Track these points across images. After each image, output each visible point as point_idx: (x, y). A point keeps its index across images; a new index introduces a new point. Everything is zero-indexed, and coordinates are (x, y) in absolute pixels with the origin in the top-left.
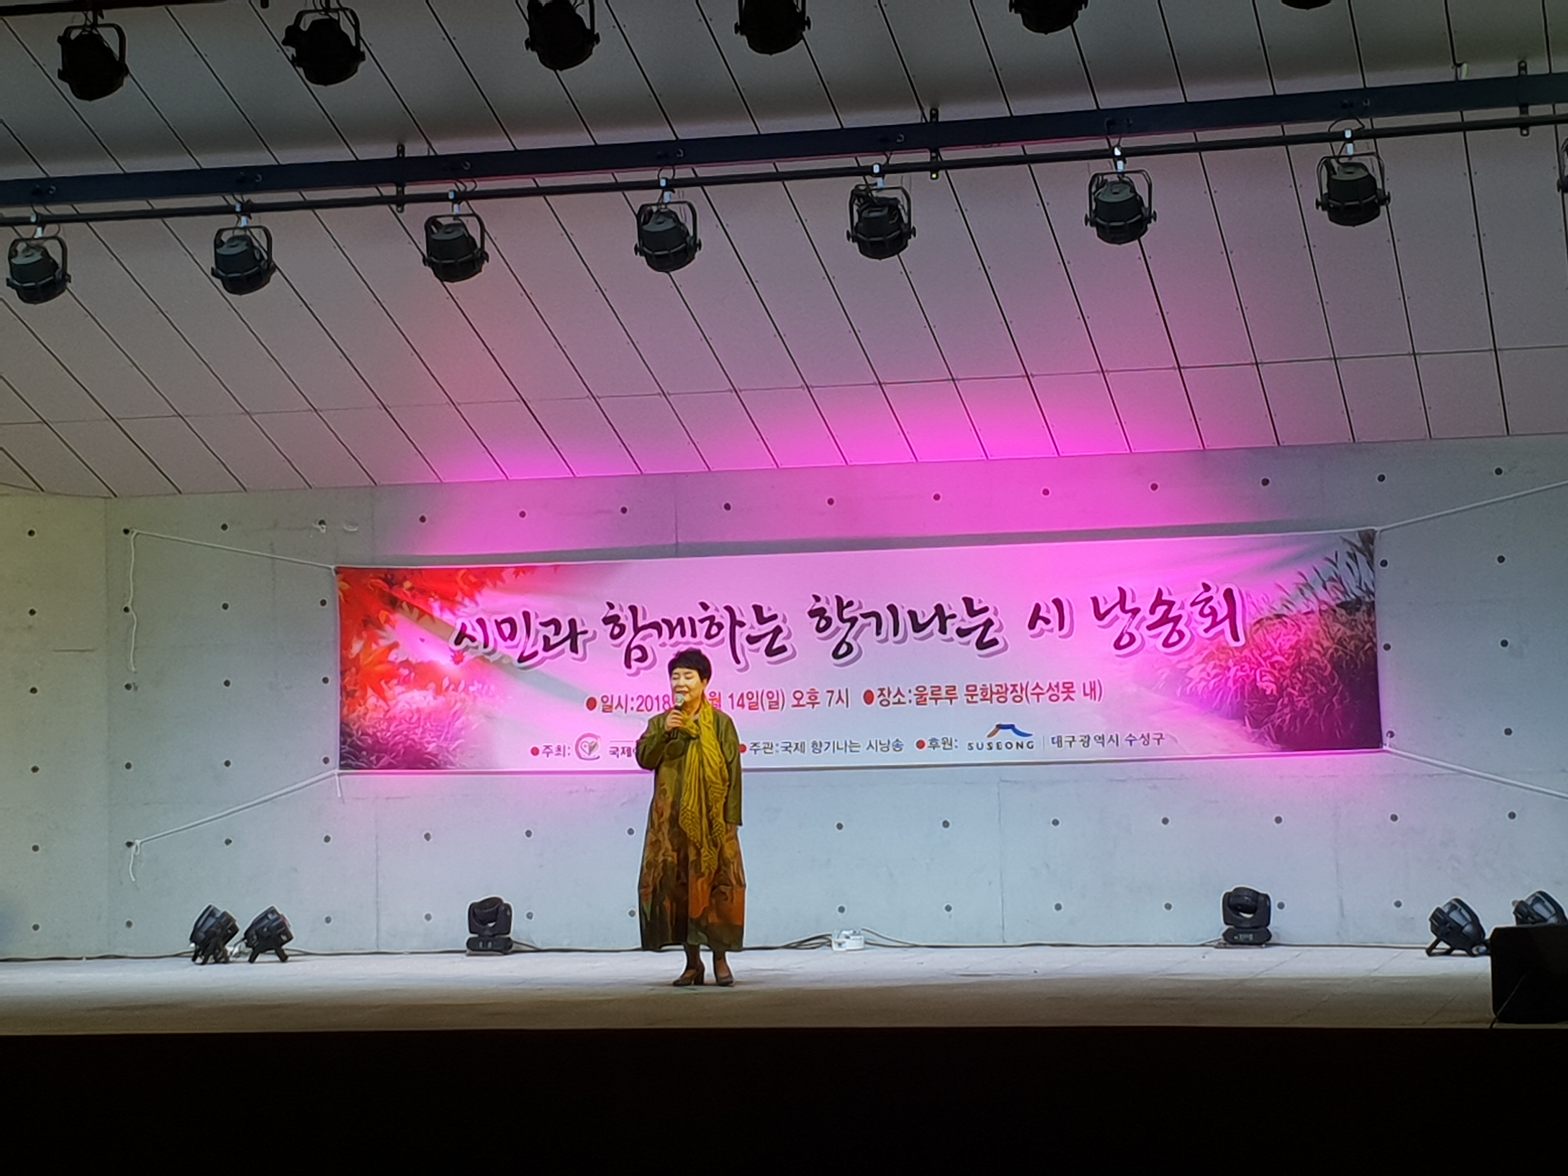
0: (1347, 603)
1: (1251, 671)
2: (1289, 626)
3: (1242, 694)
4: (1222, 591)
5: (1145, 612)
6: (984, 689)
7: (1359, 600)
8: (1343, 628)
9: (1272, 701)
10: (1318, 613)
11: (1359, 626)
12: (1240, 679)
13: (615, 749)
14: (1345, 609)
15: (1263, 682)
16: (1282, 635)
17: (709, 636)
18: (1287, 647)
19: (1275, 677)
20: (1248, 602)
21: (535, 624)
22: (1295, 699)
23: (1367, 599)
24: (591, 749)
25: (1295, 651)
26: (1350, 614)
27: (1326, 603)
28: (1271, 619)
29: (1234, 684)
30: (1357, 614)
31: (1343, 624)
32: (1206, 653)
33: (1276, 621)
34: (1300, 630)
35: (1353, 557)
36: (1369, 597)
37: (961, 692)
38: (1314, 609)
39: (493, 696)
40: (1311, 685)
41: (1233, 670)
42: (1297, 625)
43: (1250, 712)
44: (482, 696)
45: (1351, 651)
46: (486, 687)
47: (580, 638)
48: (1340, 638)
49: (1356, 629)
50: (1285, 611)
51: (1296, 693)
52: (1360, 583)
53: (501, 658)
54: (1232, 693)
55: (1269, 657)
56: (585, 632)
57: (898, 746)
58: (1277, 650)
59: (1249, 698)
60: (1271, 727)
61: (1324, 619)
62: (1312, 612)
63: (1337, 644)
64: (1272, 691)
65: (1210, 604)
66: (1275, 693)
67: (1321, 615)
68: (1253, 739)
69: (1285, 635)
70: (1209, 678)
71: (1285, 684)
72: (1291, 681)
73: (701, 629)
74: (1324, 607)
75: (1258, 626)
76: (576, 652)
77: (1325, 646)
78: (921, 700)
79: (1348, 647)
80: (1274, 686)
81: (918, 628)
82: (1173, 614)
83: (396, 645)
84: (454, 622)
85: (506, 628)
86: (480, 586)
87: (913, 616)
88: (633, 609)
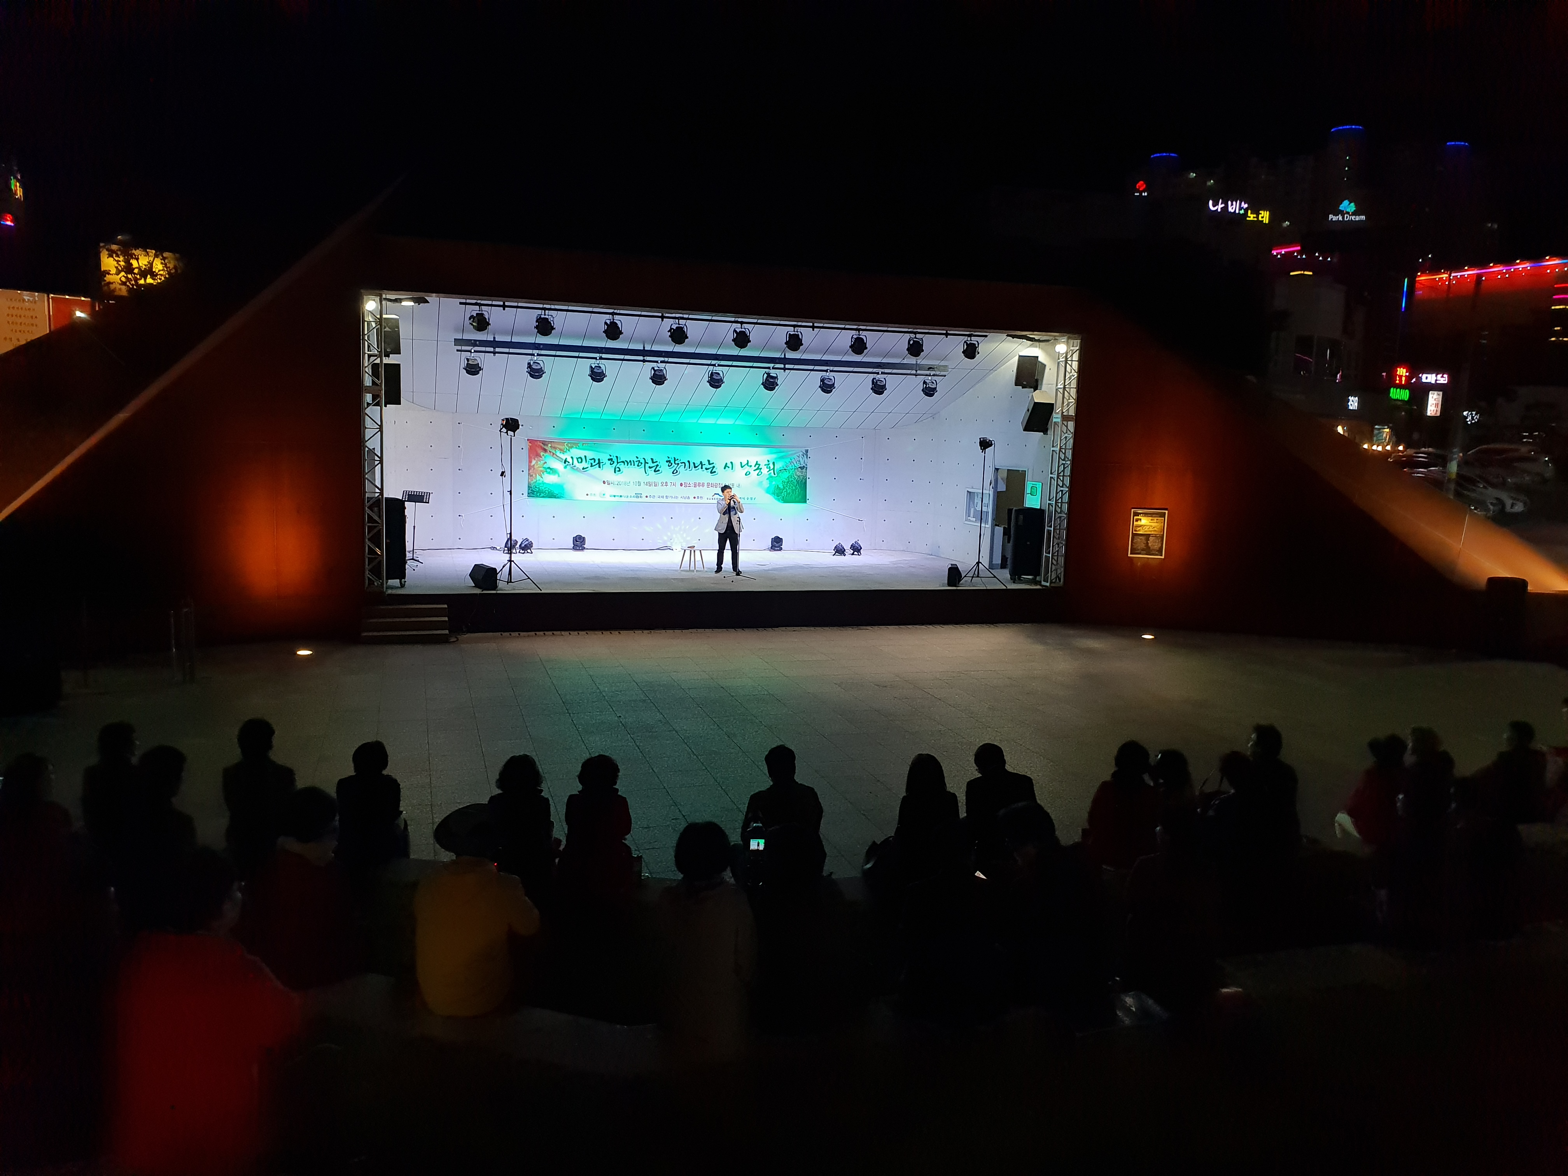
1: (777, 482)
4: (771, 462)
5: (754, 465)
6: (712, 484)
7: (803, 466)
12: (775, 484)
13: (611, 495)
14: (800, 468)
15: (780, 485)
17: (638, 466)
18: (786, 477)
20: (778, 465)
21: (587, 459)
23: (806, 467)
27: (795, 467)
30: (803, 469)
31: (800, 472)
32: (768, 478)
33: (785, 471)
34: (789, 473)
35: (803, 456)
37: (706, 484)
39: (576, 479)
40: (791, 487)
43: (776, 493)
44: (573, 479)
45: (801, 480)
46: (574, 476)
47: (601, 464)
48: (799, 475)
49: (803, 473)
50: (786, 468)
51: (788, 489)
53: (577, 468)
54: (773, 487)
55: (782, 479)
56: (603, 462)
57: (688, 498)
59: (776, 489)
61: (795, 471)
62: (793, 469)
65: (769, 465)
66: (783, 488)
69: (786, 474)
70: (769, 484)
71: (785, 486)
73: (636, 464)
75: (780, 471)
76: (600, 468)
77: (794, 478)
78: (690, 486)
79: (801, 477)
81: (695, 467)
82: (760, 467)
83: (546, 463)
84: (563, 457)
85: (580, 460)
86: (572, 447)
87: (694, 463)
88: (617, 457)
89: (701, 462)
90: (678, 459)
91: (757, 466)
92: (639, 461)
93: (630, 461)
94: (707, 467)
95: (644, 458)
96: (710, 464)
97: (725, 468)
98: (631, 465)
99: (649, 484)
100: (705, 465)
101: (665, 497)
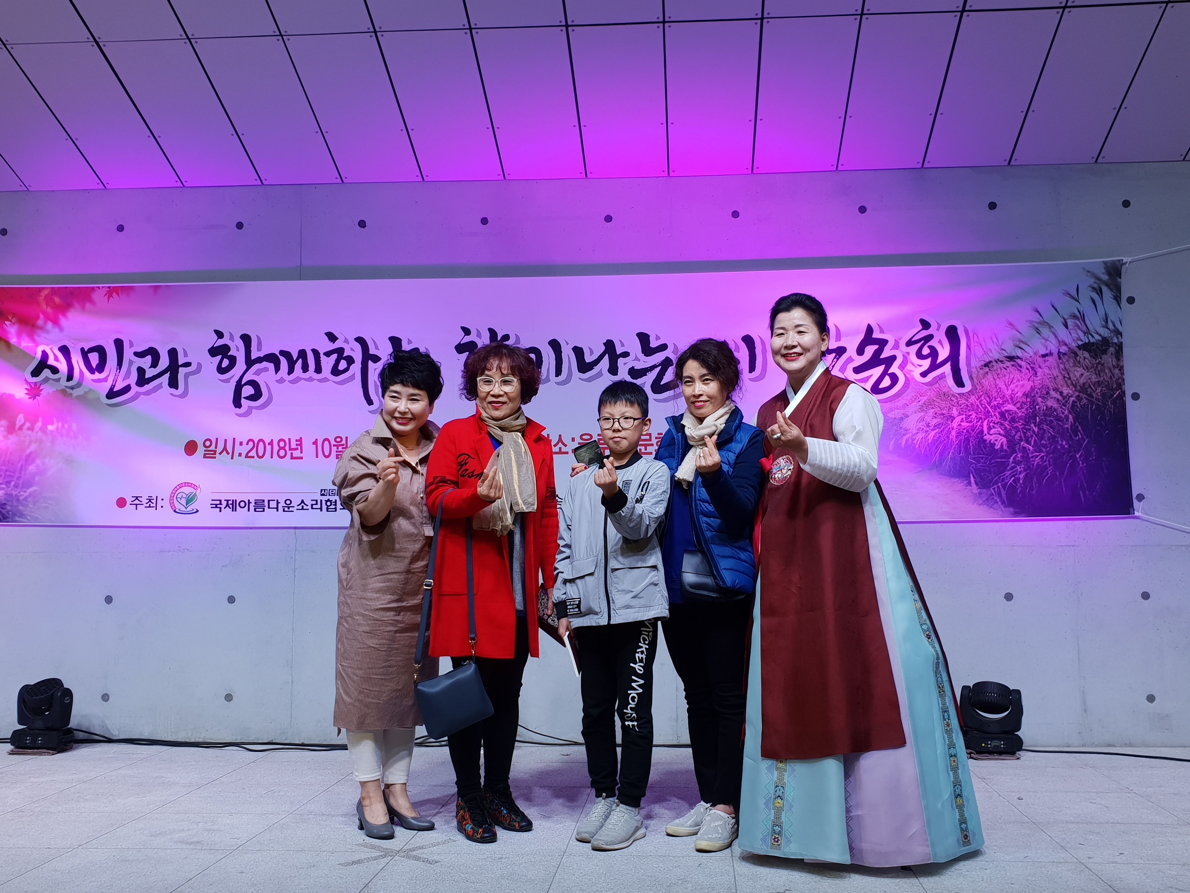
0: (1093, 343)
1: (977, 422)
2: (1024, 370)
3: (967, 449)
4: (943, 329)
7: (1105, 341)
8: (1086, 374)
9: (1001, 458)
10: (1056, 356)
11: (1106, 371)
12: (965, 431)
13: (218, 502)
14: (1089, 352)
15: (991, 435)
16: (1015, 381)
18: (1020, 394)
19: (1006, 428)
20: (974, 342)
21: (128, 354)
22: (1030, 456)
23: (1115, 340)
24: (190, 500)
25: (1028, 400)
26: (1095, 357)
27: (1066, 345)
28: (1001, 361)
29: (957, 437)
30: (1104, 356)
31: (1087, 369)
32: (924, 399)
33: (1008, 364)
34: (1036, 374)
35: (1100, 292)
36: (1118, 338)
38: (1053, 351)
39: (76, 437)
40: (1049, 439)
41: (958, 420)
42: (1032, 368)
43: (975, 470)
44: (62, 436)
45: (1097, 399)
46: (66, 426)
47: (182, 371)
48: (1084, 384)
49: (1102, 375)
50: (1019, 353)
51: (1031, 448)
52: (1107, 322)
53: (86, 393)
54: (953, 447)
55: (998, 406)
56: (188, 365)
58: (1007, 396)
59: (974, 454)
60: (1001, 487)
61: (1064, 364)
62: (1051, 354)
63: (1080, 392)
64: (1002, 445)
65: (930, 343)
66: (1005, 448)
67: (1060, 358)
68: (981, 502)
69: (1018, 380)
70: (928, 429)
71: (1017, 437)
72: (1025, 433)
73: (327, 363)
74: (1064, 349)
75: (987, 369)
76: (177, 388)
77: (1065, 394)
79: (1094, 395)
80: (1004, 439)
85: (94, 358)
87: (578, 352)
93: (301, 354)
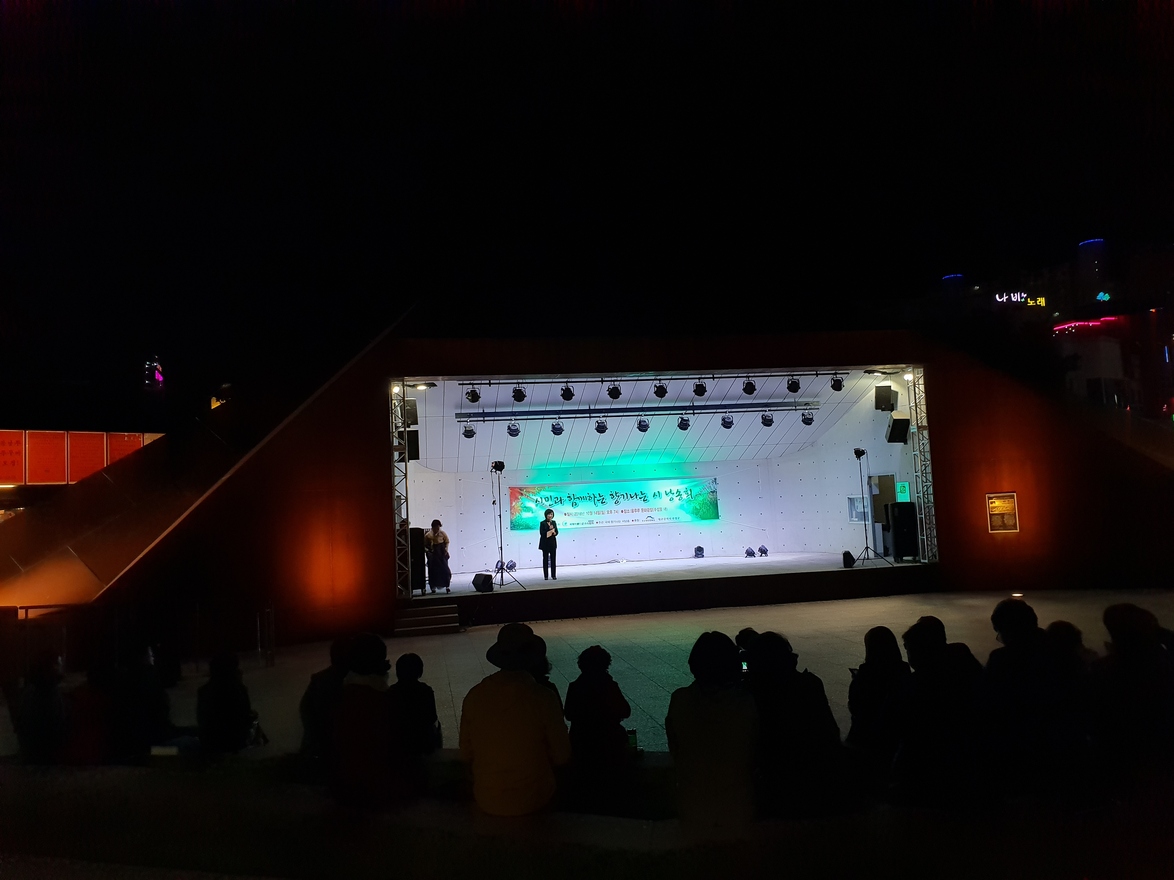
0: (712, 491)
4: (690, 490)
5: (675, 493)
6: (646, 509)
8: (711, 496)
9: (699, 511)
11: (714, 496)
12: (694, 506)
15: (698, 507)
16: (701, 498)
17: (589, 500)
20: (694, 491)
21: (553, 498)
22: (703, 510)
24: (566, 524)
25: (703, 501)
29: (691, 506)
30: (714, 493)
32: (687, 502)
33: (700, 495)
34: (704, 497)
35: (713, 483)
36: (716, 490)
37: (640, 510)
40: (706, 507)
43: (695, 513)
47: (562, 501)
52: (714, 488)
54: (692, 509)
55: (698, 502)
57: (628, 521)
59: (695, 510)
60: (700, 516)
61: (708, 495)
62: (705, 493)
65: (687, 492)
68: (695, 518)
70: (687, 507)
72: (702, 506)
74: (708, 492)
75: (696, 496)
76: (562, 504)
77: (708, 500)
78: (633, 512)
79: (713, 500)
81: (632, 497)
82: (680, 494)
83: (523, 503)
84: (535, 498)
85: (547, 499)
86: (540, 490)
87: (630, 495)
88: (573, 495)
89: (636, 493)
90: (618, 493)
91: (678, 493)
92: (590, 496)
93: (583, 497)
94: (641, 497)
95: (593, 494)
96: (642, 494)
97: (654, 497)
98: (584, 499)
99: (598, 513)
100: (638, 495)
101: (610, 522)
